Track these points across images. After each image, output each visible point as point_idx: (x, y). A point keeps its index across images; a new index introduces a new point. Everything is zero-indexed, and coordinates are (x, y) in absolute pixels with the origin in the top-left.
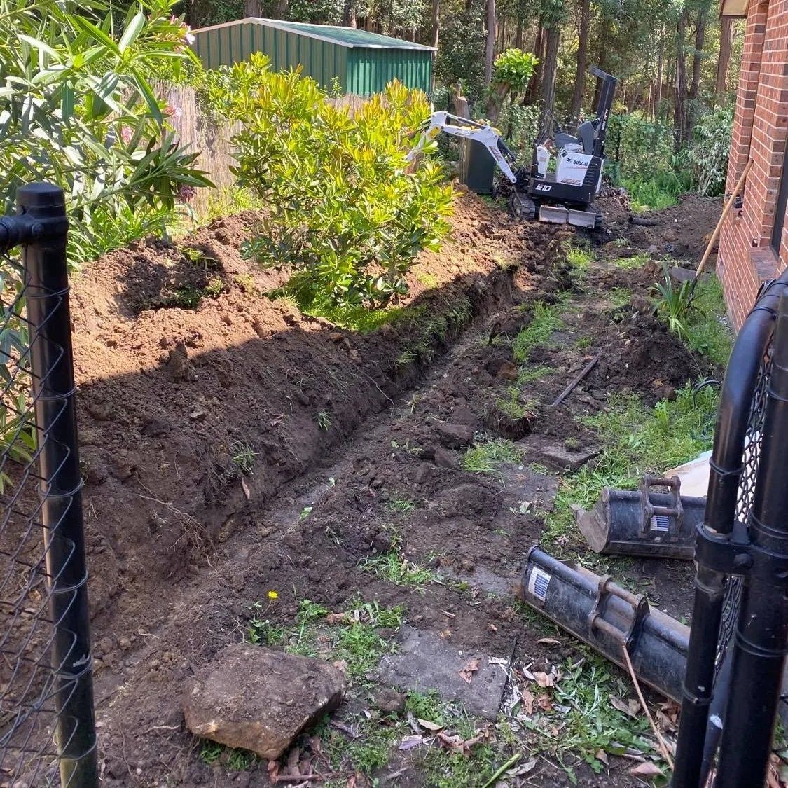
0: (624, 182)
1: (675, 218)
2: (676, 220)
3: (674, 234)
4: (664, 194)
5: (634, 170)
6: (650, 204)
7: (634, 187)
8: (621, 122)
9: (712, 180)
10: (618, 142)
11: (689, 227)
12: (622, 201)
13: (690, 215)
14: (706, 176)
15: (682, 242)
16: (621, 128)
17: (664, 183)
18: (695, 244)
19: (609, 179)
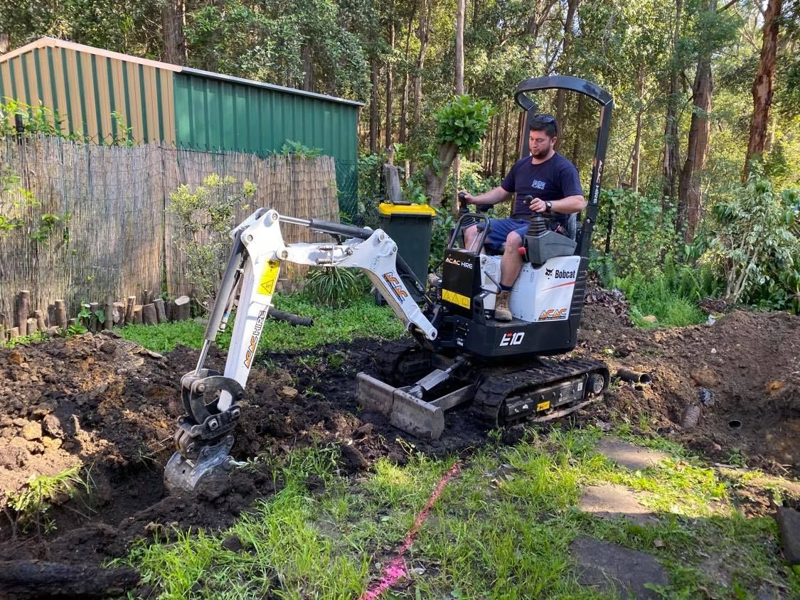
0: (619, 282)
1: (712, 345)
2: (714, 351)
3: (715, 376)
4: (677, 302)
5: (632, 265)
6: (657, 314)
7: (633, 289)
8: (613, 199)
9: (748, 279)
10: (609, 227)
11: (737, 363)
12: (618, 310)
13: (735, 342)
14: (738, 273)
15: (727, 388)
16: (612, 207)
17: (675, 282)
18: (752, 394)
19: (597, 276)
